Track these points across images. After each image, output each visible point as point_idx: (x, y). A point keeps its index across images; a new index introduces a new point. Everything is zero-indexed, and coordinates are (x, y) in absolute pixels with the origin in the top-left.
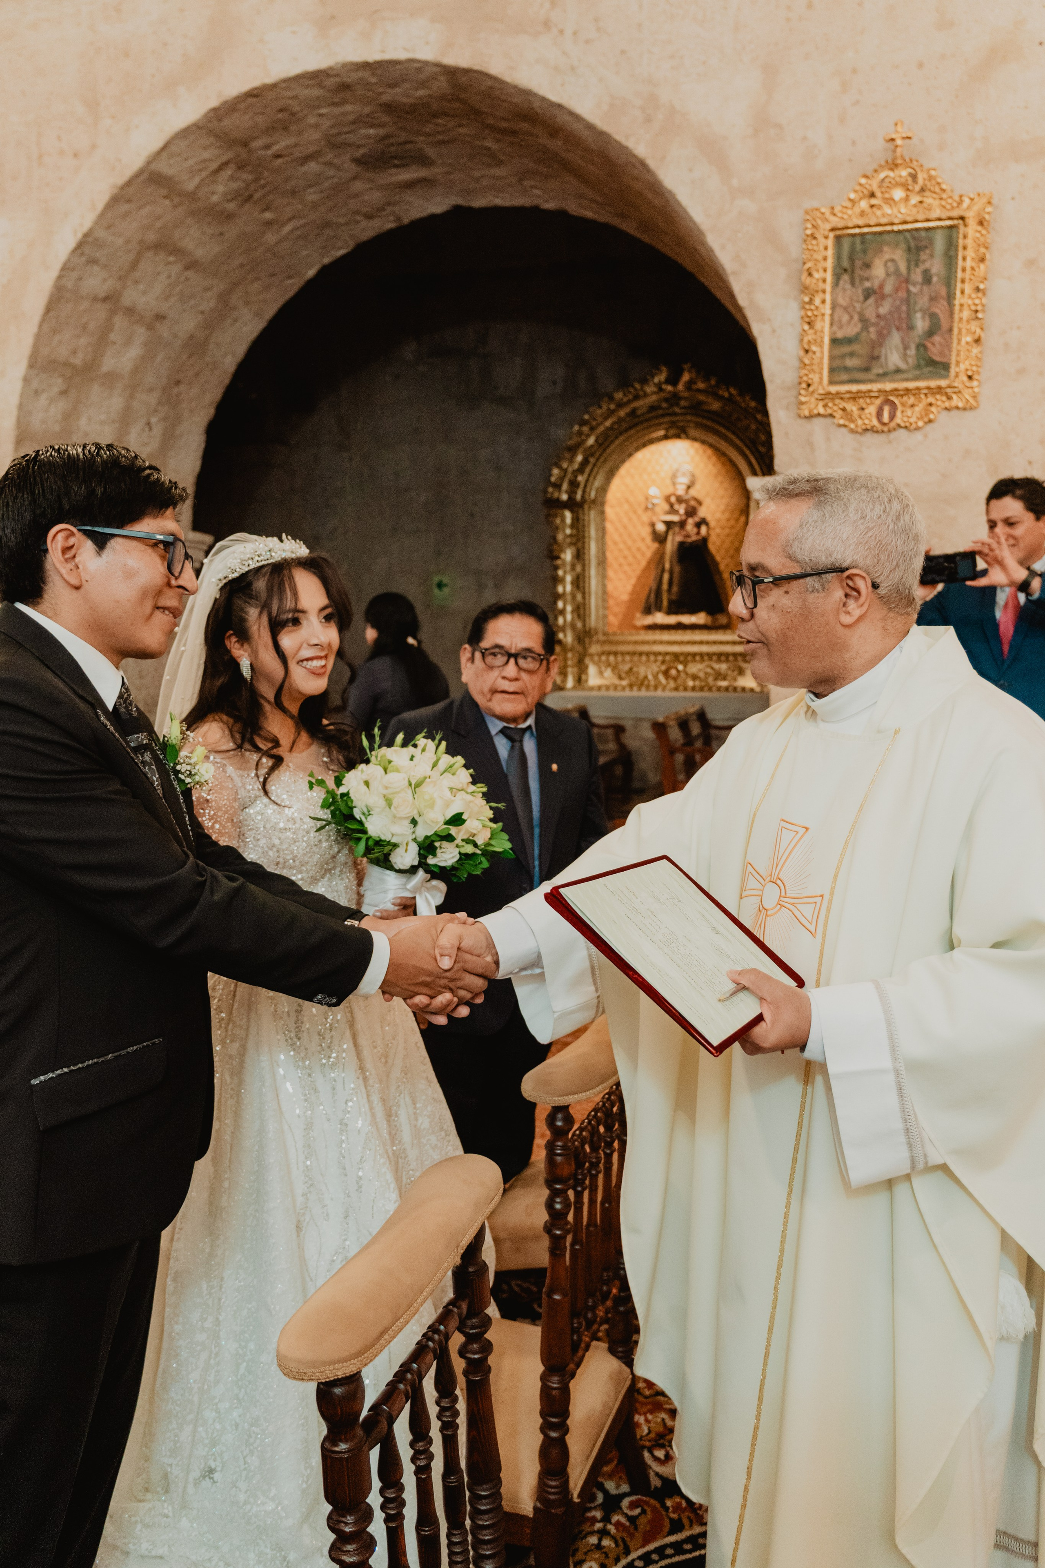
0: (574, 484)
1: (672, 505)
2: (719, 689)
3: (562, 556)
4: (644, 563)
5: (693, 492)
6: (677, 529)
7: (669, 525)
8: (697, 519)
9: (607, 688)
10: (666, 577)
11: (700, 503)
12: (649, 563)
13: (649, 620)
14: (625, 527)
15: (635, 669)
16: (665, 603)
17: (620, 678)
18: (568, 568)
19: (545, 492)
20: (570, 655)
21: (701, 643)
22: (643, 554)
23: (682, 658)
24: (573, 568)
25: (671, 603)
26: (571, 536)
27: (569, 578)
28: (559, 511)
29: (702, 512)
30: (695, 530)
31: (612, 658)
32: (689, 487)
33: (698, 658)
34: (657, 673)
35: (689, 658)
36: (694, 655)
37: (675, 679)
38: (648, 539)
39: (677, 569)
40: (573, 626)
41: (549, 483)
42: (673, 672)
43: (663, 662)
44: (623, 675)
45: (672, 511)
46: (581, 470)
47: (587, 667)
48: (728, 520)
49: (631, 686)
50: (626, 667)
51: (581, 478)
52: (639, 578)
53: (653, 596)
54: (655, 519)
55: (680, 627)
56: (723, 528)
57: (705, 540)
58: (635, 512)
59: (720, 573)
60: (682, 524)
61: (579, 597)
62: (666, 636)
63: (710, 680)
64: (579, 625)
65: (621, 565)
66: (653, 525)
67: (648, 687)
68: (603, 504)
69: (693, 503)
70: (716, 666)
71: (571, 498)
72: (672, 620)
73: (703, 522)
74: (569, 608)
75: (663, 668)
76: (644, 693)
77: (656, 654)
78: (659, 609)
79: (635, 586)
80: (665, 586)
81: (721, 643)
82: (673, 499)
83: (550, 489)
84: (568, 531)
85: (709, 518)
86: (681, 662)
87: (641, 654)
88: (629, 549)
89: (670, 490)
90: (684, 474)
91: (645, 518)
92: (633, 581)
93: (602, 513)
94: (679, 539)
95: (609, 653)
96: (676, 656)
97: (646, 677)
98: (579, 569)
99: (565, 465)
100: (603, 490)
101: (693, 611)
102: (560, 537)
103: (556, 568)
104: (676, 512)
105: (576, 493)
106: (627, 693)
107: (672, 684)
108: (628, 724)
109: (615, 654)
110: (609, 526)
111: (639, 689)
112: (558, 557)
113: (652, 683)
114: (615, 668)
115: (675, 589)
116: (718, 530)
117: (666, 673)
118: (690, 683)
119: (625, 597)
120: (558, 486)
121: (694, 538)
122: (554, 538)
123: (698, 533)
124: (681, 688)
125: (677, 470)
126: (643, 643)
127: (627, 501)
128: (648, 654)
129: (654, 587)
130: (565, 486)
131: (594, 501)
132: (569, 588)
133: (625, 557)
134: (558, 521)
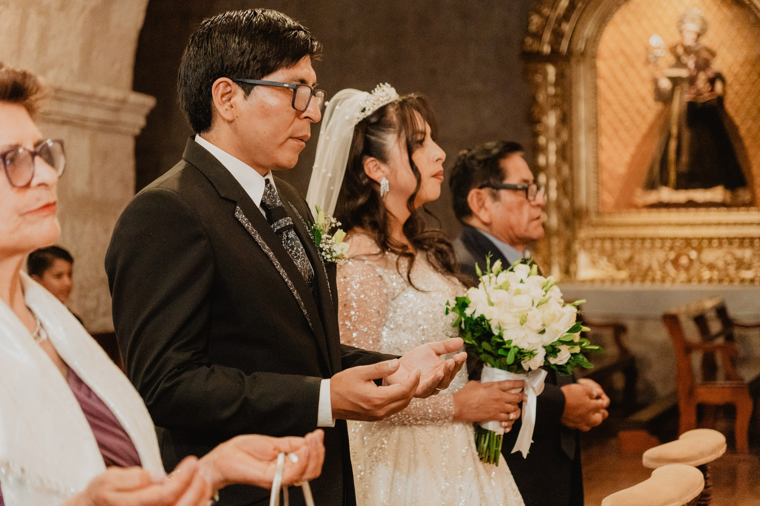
0: (558, 35)
1: (678, 58)
2: (743, 281)
3: (544, 119)
4: (644, 128)
5: (705, 41)
6: (686, 86)
7: (675, 81)
8: (710, 73)
9: (603, 281)
10: (673, 145)
11: (713, 54)
12: (651, 128)
13: (653, 197)
14: (620, 84)
15: (637, 258)
16: (673, 176)
17: (619, 268)
18: (552, 133)
19: (523, 43)
20: (555, 241)
21: (719, 224)
22: (644, 117)
23: (695, 243)
24: (558, 134)
25: (679, 176)
26: (556, 96)
27: (552, 147)
28: (539, 66)
29: (717, 65)
30: (708, 87)
31: (608, 245)
32: (699, 35)
33: (715, 243)
34: (665, 262)
35: (705, 243)
36: (710, 240)
37: (687, 269)
38: (650, 99)
39: (687, 135)
40: (559, 206)
41: (527, 32)
42: (684, 261)
43: (672, 248)
44: (622, 263)
45: (679, 63)
46: (566, 17)
47: (575, 256)
48: (748, 75)
49: (632, 278)
50: (626, 254)
51: (566, 27)
52: (639, 147)
53: (657, 169)
54: (658, 74)
55: (691, 204)
56: (742, 85)
57: (720, 100)
58: (632, 66)
59: (740, 140)
60: (692, 80)
61: (566, 170)
62: (673, 216)
63: (732, 270)
64: (566, 204)
65: (616, 131)
66: (655, 81)
67: (653, 280)
68: (594, 56)
69: (705, 55)
70: (739, 253)
71: (555, 52)
72: (682, 196)
73: (719, 77)
74: (553, 184)
75: (672, 255)
76: (648, 286)
77: (663, 239)
78: (665, 183)
79: (634, 157)
80: (672, 155)
81: (743, 224)
82: (680, 50)
83: (529, 40)
84: (552, 90)
85: (725, 72)
86: (693, 248)
87: (643, 239)
88: (626, 110)
89: (675, 38)
90: (693, 20)
91: (646, 73)
92: (632, 149)
93: (594, 67)
94: (687, 97)
95: (603, 239)
96: (688, 241)
97: (650, 268)
98: (565, 136)
99: (546, 11)
100: (595, 40)
101: (707, 185)
102: (541, 97)
103: (536, 135)
104: (684, 66)
105: (560, 44)
106: (627, 286)
107: (683, 276)
108: (631, 324)
109: (612, 239)
110: (602, 85)
111: (643, 281)
112: (539, 122)
113: (658, 275)
114: (611, 257)
115: (685, 159)
116: (737, 87)
117: (675, 262)
118: (706, 274)
119: (621, 170)
120: (538, 36)
121: (706, 96)
122: (534, 100)
123: (712, 90)
124: (695, 279)
125: (685, 15)
126: (647, 225)
127: (623, 52)
128: (653, 239)
129: (659, 157)
130: (547, 36)
131: (583, 54)
132: (553, 158)
133: (621, 121)
134: (539, 78)
